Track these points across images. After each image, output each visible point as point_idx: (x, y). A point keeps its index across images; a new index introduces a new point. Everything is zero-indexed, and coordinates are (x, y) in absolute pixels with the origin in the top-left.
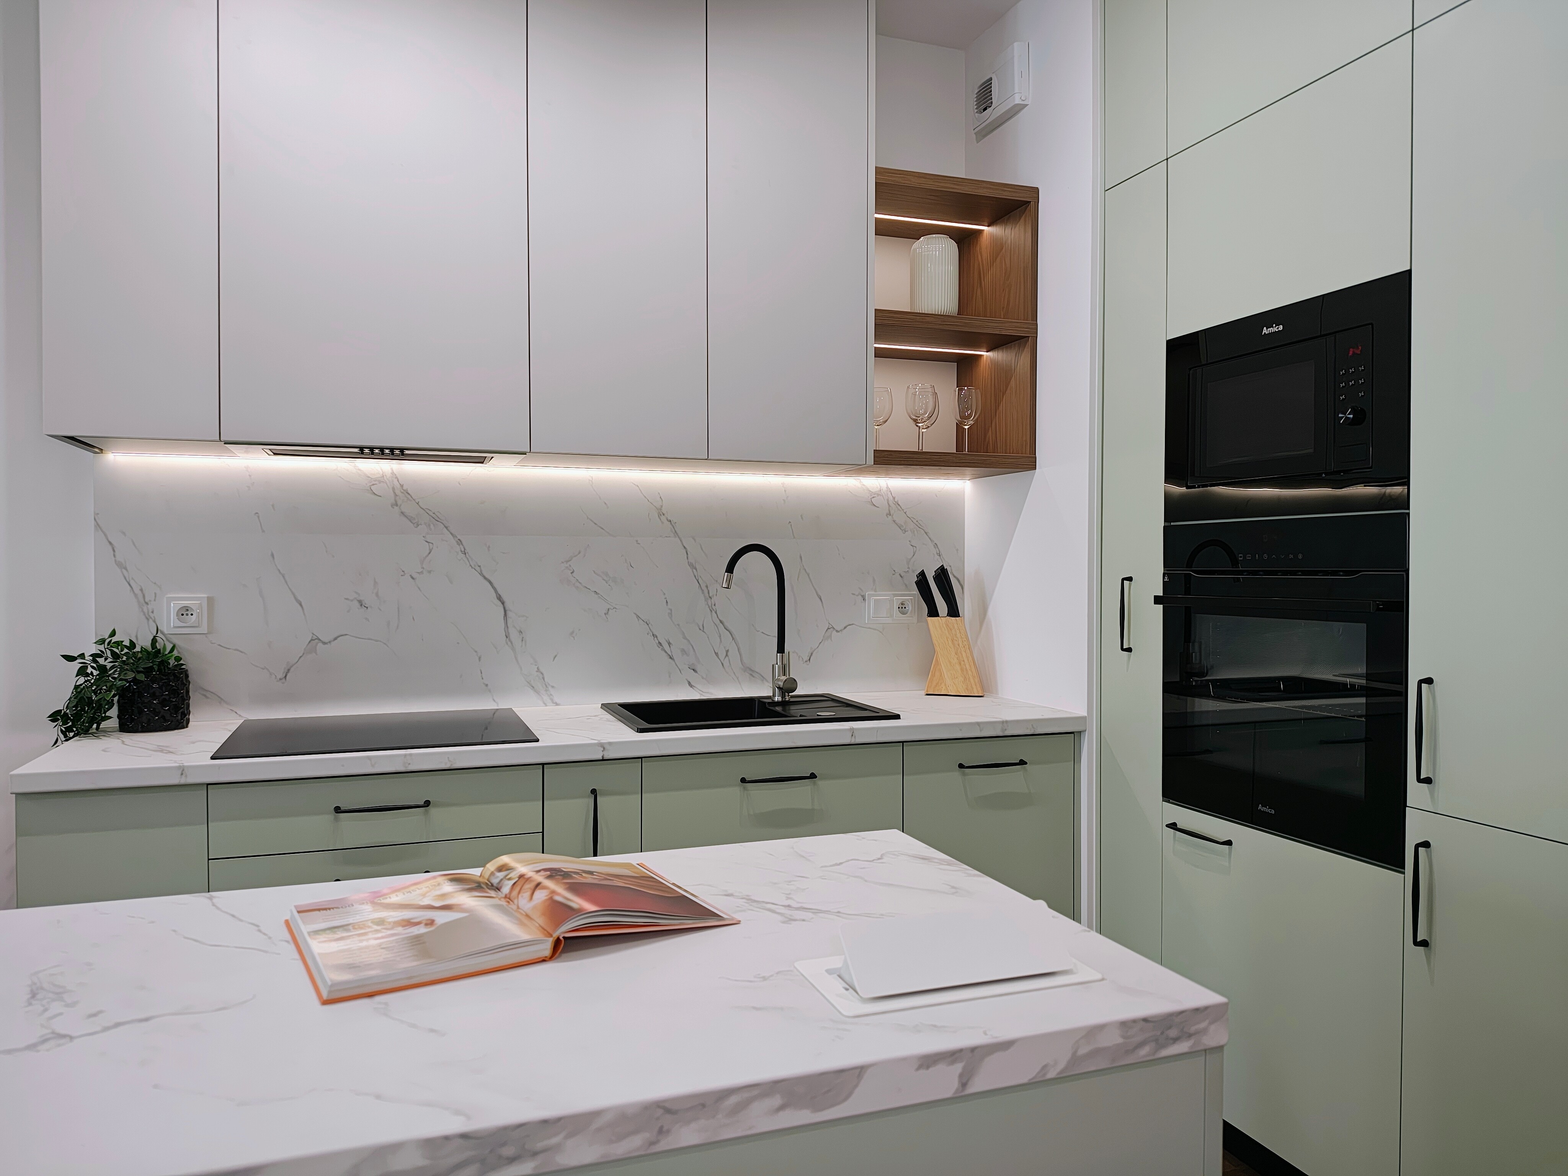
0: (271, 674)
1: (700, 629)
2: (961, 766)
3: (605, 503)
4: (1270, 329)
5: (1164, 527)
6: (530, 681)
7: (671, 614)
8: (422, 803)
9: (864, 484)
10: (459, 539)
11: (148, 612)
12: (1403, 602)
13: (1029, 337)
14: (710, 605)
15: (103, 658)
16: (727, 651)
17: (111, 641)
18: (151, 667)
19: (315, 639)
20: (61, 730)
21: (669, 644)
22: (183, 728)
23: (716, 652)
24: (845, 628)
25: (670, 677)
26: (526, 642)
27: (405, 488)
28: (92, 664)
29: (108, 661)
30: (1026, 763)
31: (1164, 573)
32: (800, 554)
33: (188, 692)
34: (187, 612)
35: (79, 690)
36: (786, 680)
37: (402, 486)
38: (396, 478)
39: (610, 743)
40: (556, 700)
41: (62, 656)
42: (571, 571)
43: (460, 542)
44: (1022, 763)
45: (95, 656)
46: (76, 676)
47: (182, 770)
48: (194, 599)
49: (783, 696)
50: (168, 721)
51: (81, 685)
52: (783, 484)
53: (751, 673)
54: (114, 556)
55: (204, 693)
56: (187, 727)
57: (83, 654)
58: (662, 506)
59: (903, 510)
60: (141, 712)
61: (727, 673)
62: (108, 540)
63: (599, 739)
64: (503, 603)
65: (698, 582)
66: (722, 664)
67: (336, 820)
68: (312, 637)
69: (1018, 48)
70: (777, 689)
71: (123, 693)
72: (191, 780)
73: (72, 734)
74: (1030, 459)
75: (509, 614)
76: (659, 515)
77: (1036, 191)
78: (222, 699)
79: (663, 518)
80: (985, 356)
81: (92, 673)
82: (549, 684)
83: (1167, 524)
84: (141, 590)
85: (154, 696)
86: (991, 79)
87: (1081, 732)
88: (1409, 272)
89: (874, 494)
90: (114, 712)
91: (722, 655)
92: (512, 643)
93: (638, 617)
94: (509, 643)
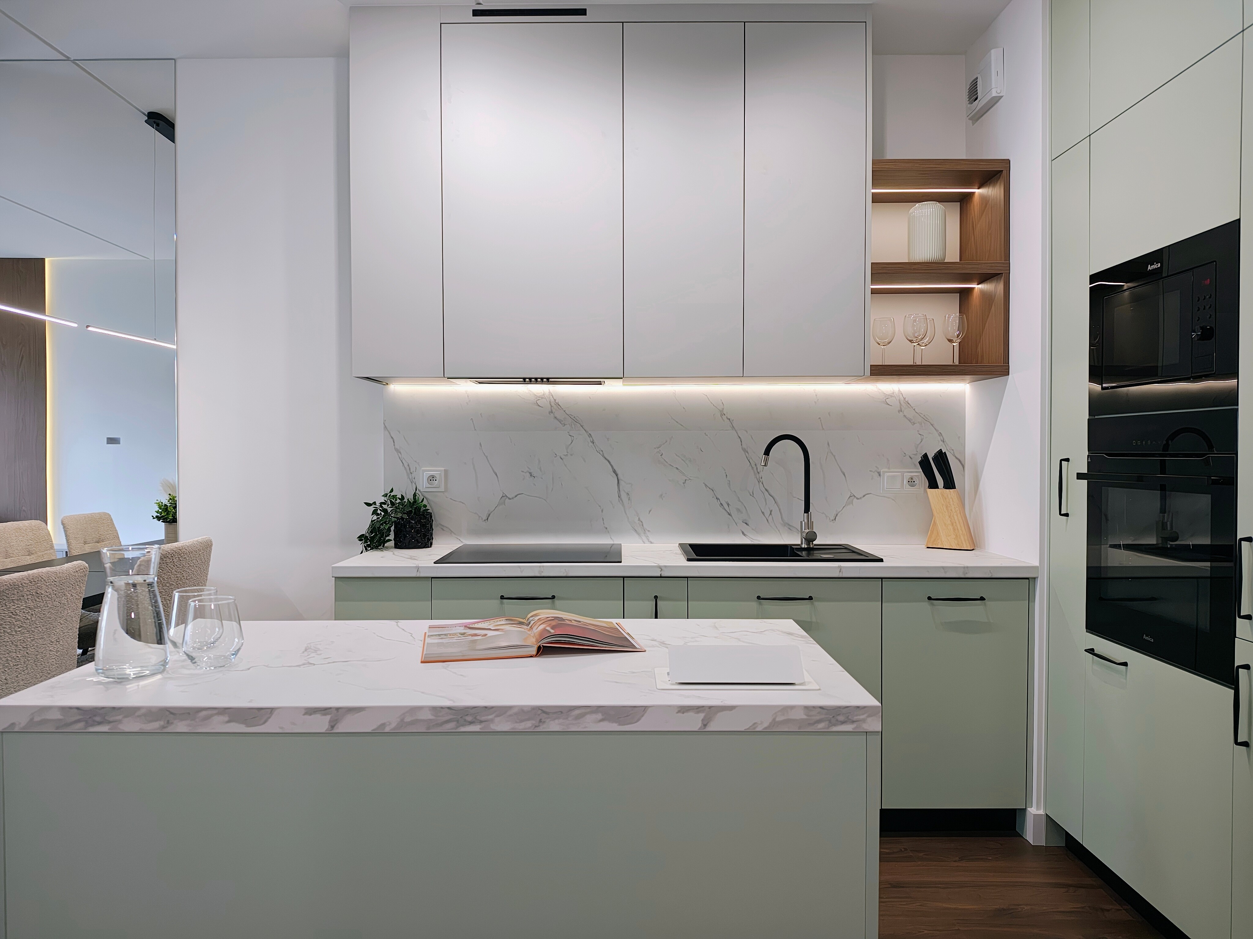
0: (479, 517)
1: (751, 495)
2: (929, 598)
3: (684, 408)
4: (1152, 266)
5: (1088, 419)
6: (634, 527)
7: (729, 484)
8: (550, 597)
9: (880, 388)
10: (590, 434)
11: (412, 478)
12: (1234, 477)
13: (1003, 273)
14: (758, 478)
15: (386, 505)
16: (771, 511)
17: (390, 495)
18: (411, 510)
19: (504, 496)
20: (364, 546)
21: (728, 505)
22: (429, 547)
23: (763, 511)
24: (864, 496)
25: (729, 527)
26: (631, 500)
27: (557, 401)
28: (380, 508)
29: (389, 506)
30: (985, 599)
31: (1088, 456)
32: (828, 442)
33: (431, 526)
34: (433, 479)
35: (373, 523)
36: (808, 533)
37: (555, 400)
38: (552, 395)
39: (665, 566)
40: (651, 539)
41: (365, 503)
42: (661, 454)
43: (590, 435)
44: (982, 599)
45: (381, 503)
46: (372, 515)
47: (418, 568)
48: (437, 471)
49: (809, 544)
50: (420, 542)
51: (375, 520)
52: (815, 390)
53: (789, 527)
54: (394, 445)
55: (442, 527)
56: (431, 547)
57: (375, 502)
58: (723, 409)
59: (912, 407)
60: (405, 537)
61: (771, 526)
62: (391, 435)
63: (659, 563)
64: (617, 475)
65: (749, 462)
66: (767, 520)
67: (502, 603)
68: (503, 495)
69: (995, 54)
70: (803, 539)
71: (397, 524)
72: (422, 575)
73: (369, 548)
74: (1005, 367)
75: (621, 482)
76: (721, 415)
77: (1008, 162)
78: (452, 531)
79: (724, 417)
80: (976, 288)
81: (381, 513)
82: (646, 529)
83: (1091, 418)
84: (408, 465)
85: (412, 528)
86: (977, 78)
87: (1035, 578)
88: (1239, 220)
89: (888, 396)
90: (392, 536)
91: (767, 513)
92: (622, 501)
93: (706, 485)
94: (621, 501)
